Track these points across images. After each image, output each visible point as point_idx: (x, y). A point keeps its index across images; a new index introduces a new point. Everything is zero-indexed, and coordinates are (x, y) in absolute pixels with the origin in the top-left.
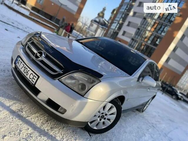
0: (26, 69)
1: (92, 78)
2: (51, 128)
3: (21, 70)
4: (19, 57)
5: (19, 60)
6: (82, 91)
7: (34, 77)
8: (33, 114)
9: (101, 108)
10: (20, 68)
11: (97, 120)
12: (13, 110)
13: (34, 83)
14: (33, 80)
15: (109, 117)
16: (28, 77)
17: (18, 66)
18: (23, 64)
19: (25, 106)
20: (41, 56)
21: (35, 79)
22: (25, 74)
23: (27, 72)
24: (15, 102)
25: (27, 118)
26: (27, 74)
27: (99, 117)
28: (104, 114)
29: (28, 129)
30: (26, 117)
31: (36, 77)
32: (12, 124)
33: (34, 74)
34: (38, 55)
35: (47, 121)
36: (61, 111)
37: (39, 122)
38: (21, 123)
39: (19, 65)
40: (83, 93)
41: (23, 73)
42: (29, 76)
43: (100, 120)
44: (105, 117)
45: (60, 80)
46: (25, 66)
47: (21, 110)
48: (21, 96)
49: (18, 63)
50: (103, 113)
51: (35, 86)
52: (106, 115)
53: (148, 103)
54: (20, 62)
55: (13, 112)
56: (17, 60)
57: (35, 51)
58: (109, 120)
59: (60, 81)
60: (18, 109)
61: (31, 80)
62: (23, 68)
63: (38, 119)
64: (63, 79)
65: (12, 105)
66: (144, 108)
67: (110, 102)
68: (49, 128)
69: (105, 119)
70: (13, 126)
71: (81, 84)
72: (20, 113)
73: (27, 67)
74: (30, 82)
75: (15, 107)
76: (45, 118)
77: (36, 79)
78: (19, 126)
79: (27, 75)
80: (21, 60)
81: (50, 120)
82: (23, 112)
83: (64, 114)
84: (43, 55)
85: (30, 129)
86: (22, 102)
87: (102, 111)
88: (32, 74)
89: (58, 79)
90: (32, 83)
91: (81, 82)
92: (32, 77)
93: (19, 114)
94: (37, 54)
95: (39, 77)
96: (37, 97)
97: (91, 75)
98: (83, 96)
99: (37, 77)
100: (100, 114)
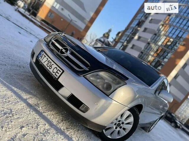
0: (50, 63)
1: (118, 79)
2: (67, 128)
3: (44, 64)
4: (42, 51)
5: (43, 54)
6: (107, 91)
7: (58, 72)
8: (49, 111)
9: (120, 116)
10: (43, 62)
11: (113, 127)
12: (29, 103)
13: (57, 77)
14: (57, 74)
15: (125, 126)
16: (51, 70)
17: (41, 60)
18: (47, 58)
19: (41, 102)
20: (66, 52)
21: (58, 74)
22: (48, 68)
23: (51, 66)
24: (31, 96)
25: (44, 114)
26: (51, 67)
27: (115, 124)
28: (121, 122)
29: (45, 125)
30: (42, 112)
31: (60, 71)
32: (29, 116)
33: (58, 68)
34: (64, 51)
35: (62, 121)
36: (83, 109)
37: (55, 120)
38: (38, 117)
39: (42, 58)
40: (108, 92)
41: (46, 66)
42: (53, 70)
43: (116, 128)
44: (121, 125)
45: (85, 76)
46: (49, 59)
47: (38, 105)
48: (37, 92)
49: (42, 57)
50: (119, 121)
51: (58, 80)
52: (123, 123)
53: (155, 123)
54: (44, 56)
55: (29, 105)
56: (40, 54)
57: (60, 48)
58: (124, 129)
59: (85, 78)
60: (35, 103)
61: (54, 74)
62: (47, 62)
63: (54, 117)
64: (88, 76)
65: (28, 99)
66: (151, 128)
67: (129, 110)
68: (65, 128)
69: (121, 128)
70: (30, 118)
71: (106, 83)
72: (37, 108)
73: (51, 61)
74: (53, 76)
75: (32, 101)
76: (60, 117)
77: (60, 73)
78: (36, 120)
79: (50, 69)
80: (45, 54)
81: (65, 121)
82: (39, 107)
83: (85, 112)
84: (69, 52)
85: (47, 125)
86: (38, 98)
87: (119, 119)
88: (56, 69)
89: (83, 76)
90: (55, 77)
91: (106, 81)
92: (55, 70)
93: (35, 109)
94: (62, 49)
95: (63, 71)
96: (58, 92)
97: (117, 76)
98: (108, 96)
99: (62, 71)
100: (117, 122)
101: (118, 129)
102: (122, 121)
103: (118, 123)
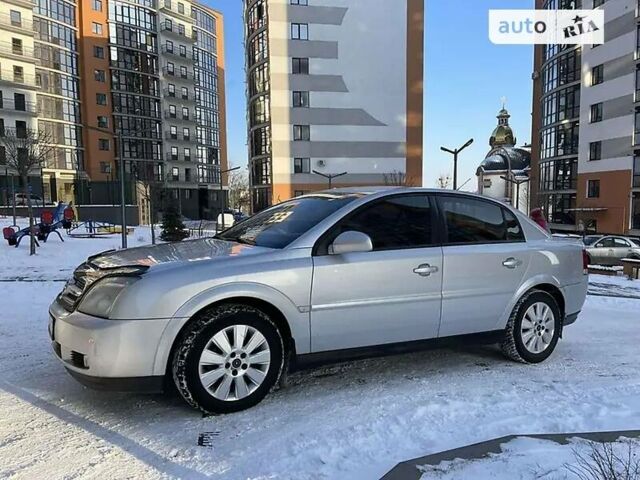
11: (225, 375)
15: (252, 360)
44: (243, 361)
52: (243, 355)
69: (245, 367)
87: (229, 349)
100: (228, 359)
101: (241, 372)
102: (238, 352)
103: (231, 360)
